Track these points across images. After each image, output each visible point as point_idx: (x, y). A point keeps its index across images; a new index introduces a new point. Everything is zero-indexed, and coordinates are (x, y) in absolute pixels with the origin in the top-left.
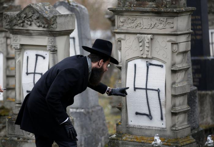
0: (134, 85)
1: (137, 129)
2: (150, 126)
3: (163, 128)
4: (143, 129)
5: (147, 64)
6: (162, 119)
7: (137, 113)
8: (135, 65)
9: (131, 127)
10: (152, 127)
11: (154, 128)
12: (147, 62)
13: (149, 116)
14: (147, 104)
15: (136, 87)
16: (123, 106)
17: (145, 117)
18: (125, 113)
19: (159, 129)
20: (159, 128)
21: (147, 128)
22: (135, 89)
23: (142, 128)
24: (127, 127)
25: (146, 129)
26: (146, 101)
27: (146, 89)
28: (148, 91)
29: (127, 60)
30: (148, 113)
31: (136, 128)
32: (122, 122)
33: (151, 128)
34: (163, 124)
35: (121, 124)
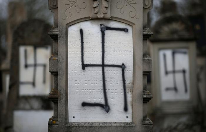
0: (83, 61)
1: (85, 128)
2: (105, 121)
3: (127, 124)
4: (96, 126)
5: (101, 29)
6: (126, 109)
7: (84, 104)
8: (81, 31)
9: (74, 127)
10: (110, 123)
11: (114, 125)
12: (101, 25)
13: (106, 107)
14: (102, 88)
15: (85, 63)
16: (61, 94)
17: (98, 108)
18: (65, 106)
19: (123, 125)
20: (121, 123)
21: (101, 125)
22: (84, 66)
23: (93, 125)
24: (68, 127)
25: (101, 127)
26: (101, 84)
27: (103, 66)
28: (106, 69)
29: (67, 24)
30: (103, 102)
31: (83, 127)
32: (59, 120)
33: (108, 125)
34: (127, 117)
35: (58, 123)
